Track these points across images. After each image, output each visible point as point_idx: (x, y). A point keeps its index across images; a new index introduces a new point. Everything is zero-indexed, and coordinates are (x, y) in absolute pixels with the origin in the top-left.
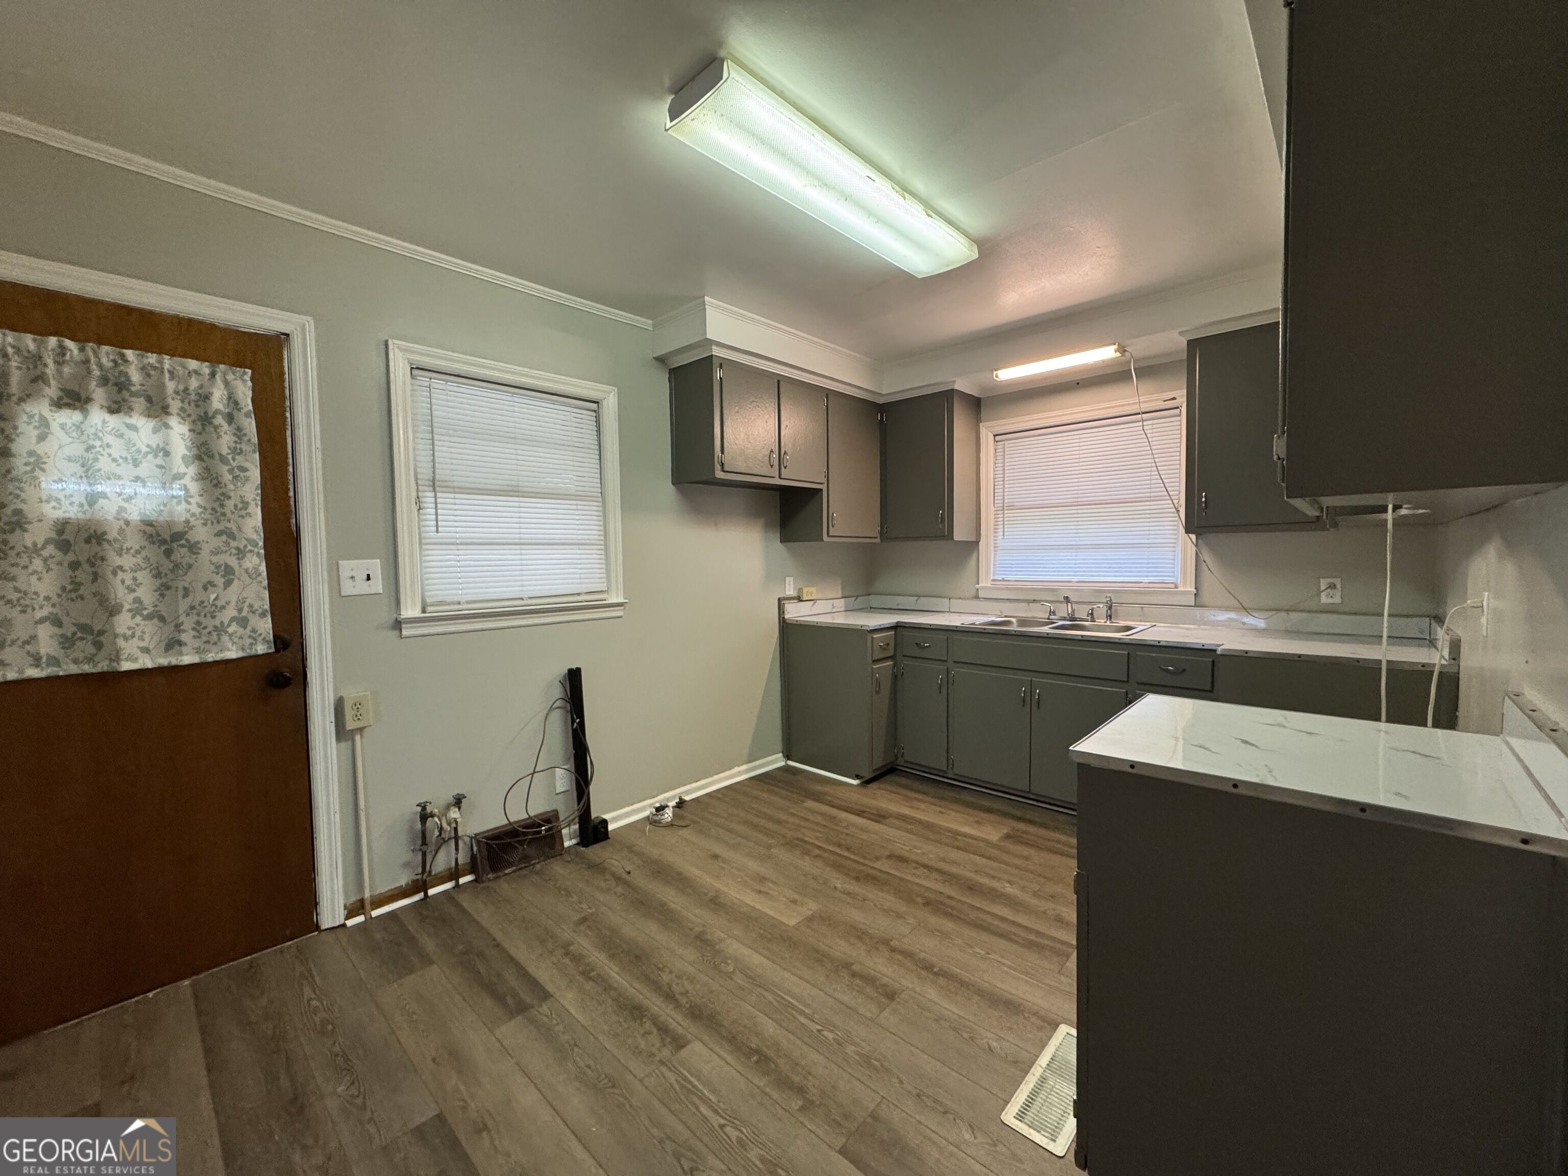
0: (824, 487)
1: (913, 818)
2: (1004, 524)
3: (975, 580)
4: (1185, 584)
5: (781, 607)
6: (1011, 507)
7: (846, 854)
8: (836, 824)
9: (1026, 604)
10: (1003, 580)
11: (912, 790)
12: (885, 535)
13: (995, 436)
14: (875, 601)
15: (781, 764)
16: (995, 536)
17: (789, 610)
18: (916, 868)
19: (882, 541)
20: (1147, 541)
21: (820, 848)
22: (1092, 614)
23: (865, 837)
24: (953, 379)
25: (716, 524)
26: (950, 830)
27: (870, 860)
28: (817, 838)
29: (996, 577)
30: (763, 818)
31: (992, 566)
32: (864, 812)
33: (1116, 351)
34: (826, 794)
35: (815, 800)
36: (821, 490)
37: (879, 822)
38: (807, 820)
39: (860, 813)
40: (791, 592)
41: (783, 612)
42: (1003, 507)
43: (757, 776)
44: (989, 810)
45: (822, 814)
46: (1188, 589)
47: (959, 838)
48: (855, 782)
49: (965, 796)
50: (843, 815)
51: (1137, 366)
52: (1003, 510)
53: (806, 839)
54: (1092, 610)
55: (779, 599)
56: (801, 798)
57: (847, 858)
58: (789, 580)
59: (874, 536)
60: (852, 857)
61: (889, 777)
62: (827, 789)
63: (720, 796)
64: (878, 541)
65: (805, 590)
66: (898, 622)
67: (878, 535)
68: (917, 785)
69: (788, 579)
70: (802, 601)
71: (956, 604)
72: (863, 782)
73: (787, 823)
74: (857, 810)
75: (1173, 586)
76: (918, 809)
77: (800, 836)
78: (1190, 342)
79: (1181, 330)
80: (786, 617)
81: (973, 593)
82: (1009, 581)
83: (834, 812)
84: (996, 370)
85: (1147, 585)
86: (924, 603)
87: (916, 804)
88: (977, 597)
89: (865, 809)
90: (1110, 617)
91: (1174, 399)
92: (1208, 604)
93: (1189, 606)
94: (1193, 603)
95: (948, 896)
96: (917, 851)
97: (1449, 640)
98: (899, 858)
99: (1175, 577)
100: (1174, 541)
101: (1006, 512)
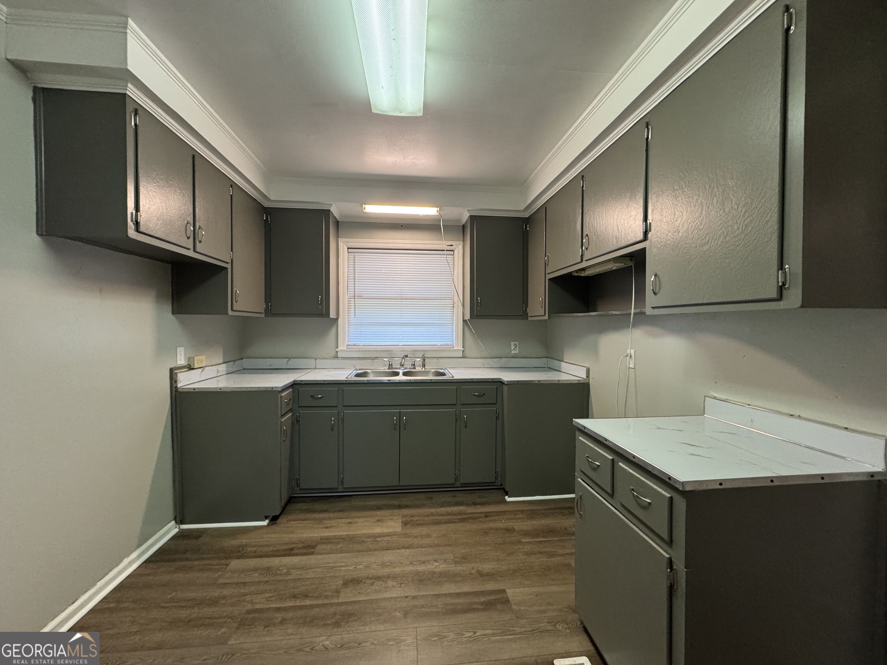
0: (229, 266)
1: (335, 537)
2: (355, 308)
3: (334, 345)
4: (458, 345)
5: (174, 377)
6: (360, 297)
7: (308, 602)
8: (276, 574)
9: (372, 360)
10: (355, 345)
11: (314, 511)
12: (269, 312)
13: (348, 248)
14: (247, 363)
15: (177, 530)
16: (348, 316)
17: (181, 380)
18: (372, 584)
19: (266, 316)
20: (439, 322)
21: (278, 609)
22: (414, 364)
23: (312, 575)
24: (332, 203)
25: (101, 290)
26: (369, 536)
27: (332, 597)
28: (268, 599)
29: (350, 343)
30: (192, 607)
31: (347, 336)
32: (292, 549)
33: (437, 212)
34: (246, 545)
35: (238, 558)
36: (225, 269)
37: (312, 553)
38: (245, 584)
39: (289, 552)
40: (181, 361)
41: (176, 381)
42: (354, 296)
43: (151, 557)
44: (379, 508)
45: (255, 570)
46: (459, 348)
47: (378, 539)
48: (265, 523)
49: (355, 502)
50: (276, 561)
51: (444, 224)
52: (354, 298)
53: (258, 606)
54: (414, 362)
55: (171, 370)
56: (223, 562)
57: (312, 607)
58: (181, 351)
59: (260, 312)
60: (315, 602)
61: (293, 506)
62: (243, 540)
63: (112, 605)
64: (263, 316)
65: (196, 358)
66: (294, 381)
67: (263, 311)
68: (317, 506)
69: (179, 349)
70: (193, 369)
71: (320, 363)
72: (271, 521)
73: (224, 598)
74: (284, 550)
75: (452, 347)
76: (331, 527)
77: (249, 607)
78: (472, 217)
79: (468, 209)
80: (179, 386)
81: (334, 354)
82: (359, 345)
83: (266, 562)
84: (365, 204)
86: (293, 363)
87: (328, 523)
88: (336, 357)
89: (293, 546)
90: (424, 366)
91: (452, 245)
92: (468, 356)
93: (460, 357)
94: (461, 356)
95: (414, 597)
96: (361, 567)
97: (585, 369)
98: (353, 582)
99: (453, 341)
100: (452, 322)
101: (356, 300)
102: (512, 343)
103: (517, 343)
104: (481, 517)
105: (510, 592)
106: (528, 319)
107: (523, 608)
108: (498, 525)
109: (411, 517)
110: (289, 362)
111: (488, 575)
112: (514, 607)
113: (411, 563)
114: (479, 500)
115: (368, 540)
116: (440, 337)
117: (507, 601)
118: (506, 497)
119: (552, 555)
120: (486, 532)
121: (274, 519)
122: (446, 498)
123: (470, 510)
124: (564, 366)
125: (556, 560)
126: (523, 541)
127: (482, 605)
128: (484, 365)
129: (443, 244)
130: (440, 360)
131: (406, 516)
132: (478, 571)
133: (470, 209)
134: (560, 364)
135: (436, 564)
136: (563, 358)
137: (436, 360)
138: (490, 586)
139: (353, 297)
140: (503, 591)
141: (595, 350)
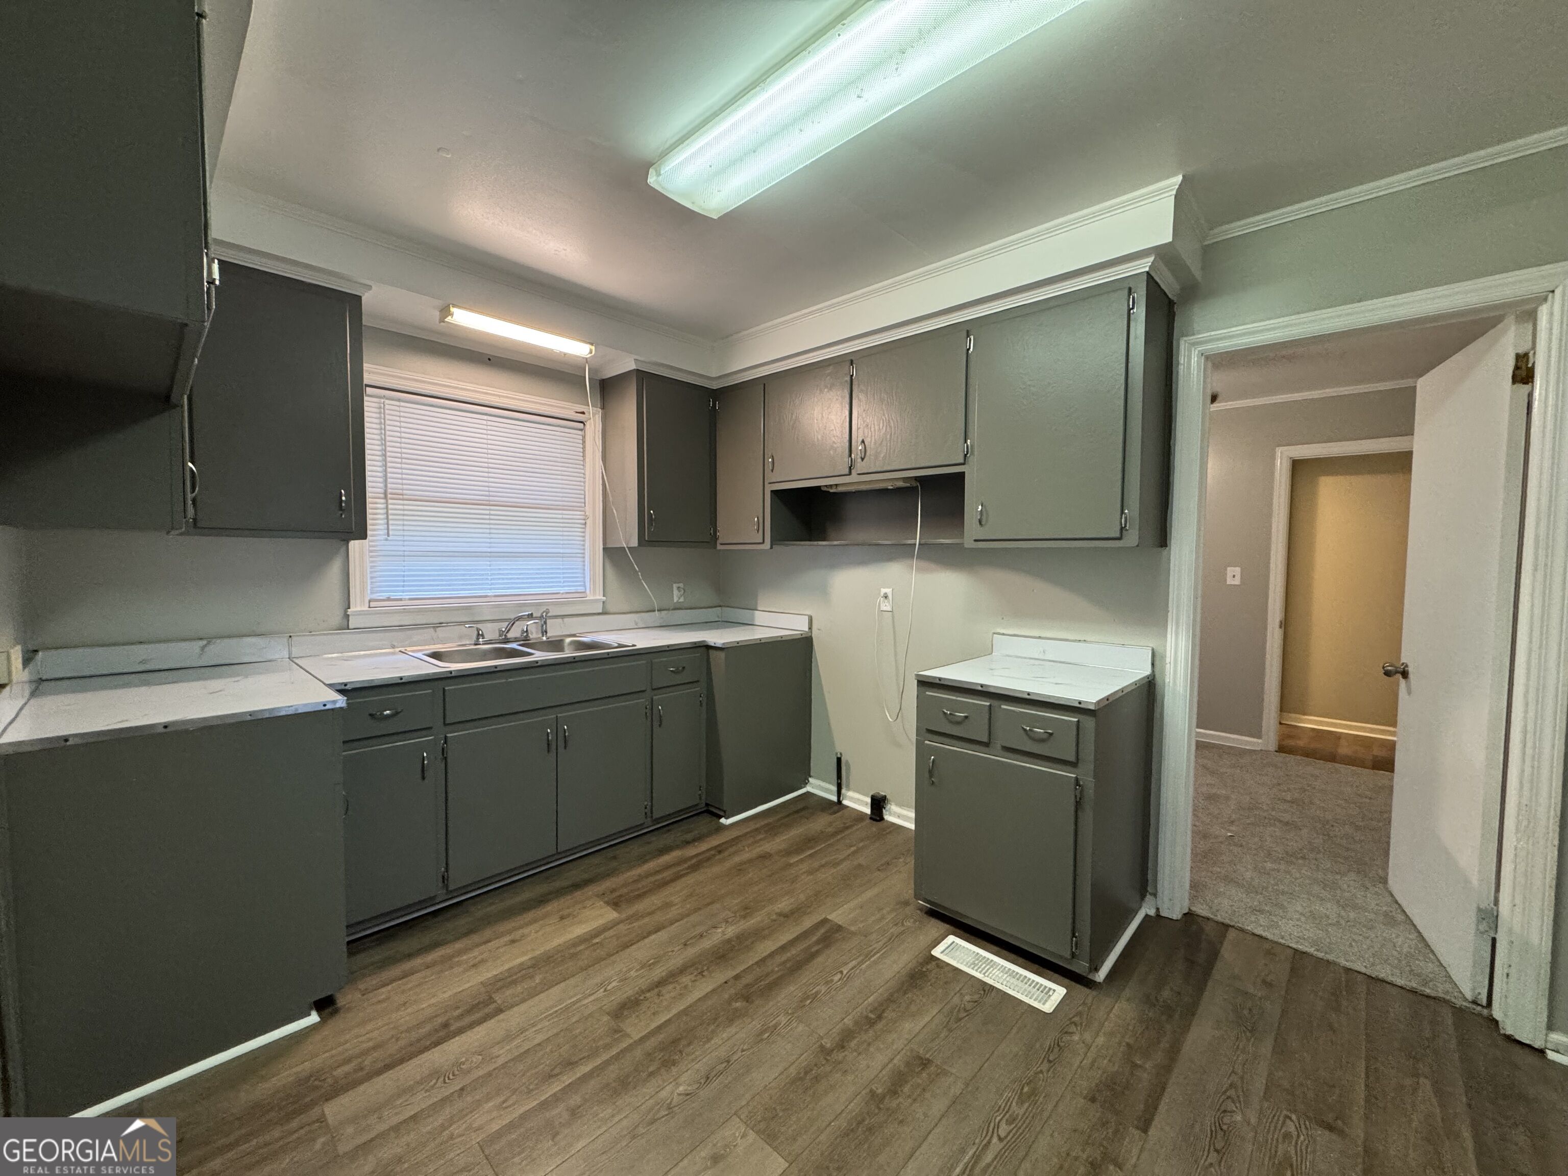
0: (185, 402)
2: (387, 518)
4: (594, 594)
10: (390, 599)
18: (659, 995)
20: (561, 551)
22: (526, 631)
24: (367, 283)
27: (617, 1040)
29: (375, 596)
31: (369, 581)
32: (445, 1026)
33: (589, 352)
34: (318, 1071)
36: (173, 408)
38: (414, 1119)
39: (446, 1032)
42: (385, 493)
44: (541, 901)
45: (404, 1091)
46: (598, 597)
47: (596, 940)
48: (310, 1019)
49: (480, 911)
52: (385, 498)
54: (526, 627)
56: (300, 1120)
57: (599, 1069)
60: (597, 1062)
62: (295, 1068)
72: (319, 1010)
75: (584, 595)
76: (483, 961)
78: (638, 373)
79: (635, 357)
81: (338, 621)
84: (454, 306)
85: (564, 596)
86: (218, 651)
88: (345, 628)
89: (441, 1020)
90: (546, 632)
91: (583, 413)
92: (612, 611)
93: (599, 614)
94: (600, 611)
95: (737, 977)
96: (614, 984)
97: (807, 617)
98: (626, 1007)
99: (585, 586)
100: (582, 551)
101: (390, 501)
102: (675, 586)
103: (681, 585)
104: (714, 855)
105: (836, 917)
106: (715, 547)
107: (861, 926)
108: (746, 856)
109: (611, 892)
110: (207, 649)
111: (792, 912)
112: (853, 929)
113: (685, 945)
114: (689, 837)
115: (579, 949)
116: (564, 578)
117: (839, 928)
118: (723, 820)
119: (836, 864)
120: (740, 869)
121: (325, 1005)
122: (636, 849)
123: (691, 851)
124: (760, 617)
125: (845, 866)
126: (792, 861)
127: (819, 944)
128: (636, 624)
129: (568, 408)
130: (566, 620)
131: (604, 894)
132: (780, 914)
133: (640, 358)
134: (753, 615)
135: (720, 930)
136: (756, 604)
137: (559, 620)
138: (808, 923)
139: (382, 496)
140: (825, 921)
141: (823, 591)
